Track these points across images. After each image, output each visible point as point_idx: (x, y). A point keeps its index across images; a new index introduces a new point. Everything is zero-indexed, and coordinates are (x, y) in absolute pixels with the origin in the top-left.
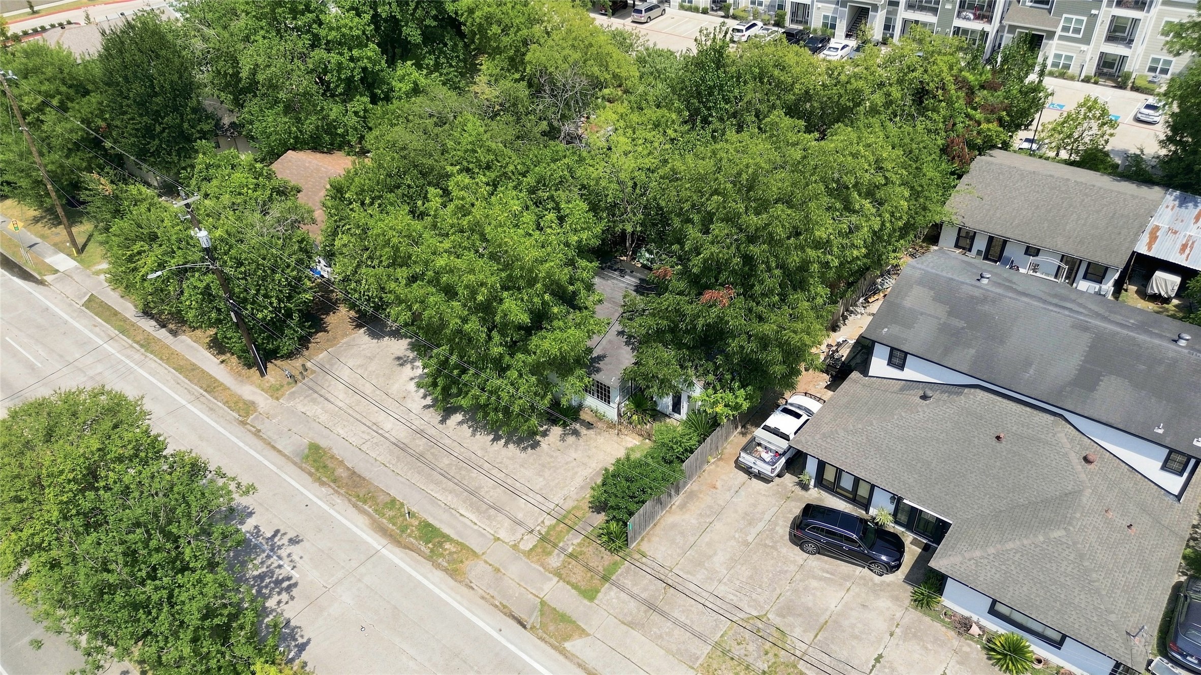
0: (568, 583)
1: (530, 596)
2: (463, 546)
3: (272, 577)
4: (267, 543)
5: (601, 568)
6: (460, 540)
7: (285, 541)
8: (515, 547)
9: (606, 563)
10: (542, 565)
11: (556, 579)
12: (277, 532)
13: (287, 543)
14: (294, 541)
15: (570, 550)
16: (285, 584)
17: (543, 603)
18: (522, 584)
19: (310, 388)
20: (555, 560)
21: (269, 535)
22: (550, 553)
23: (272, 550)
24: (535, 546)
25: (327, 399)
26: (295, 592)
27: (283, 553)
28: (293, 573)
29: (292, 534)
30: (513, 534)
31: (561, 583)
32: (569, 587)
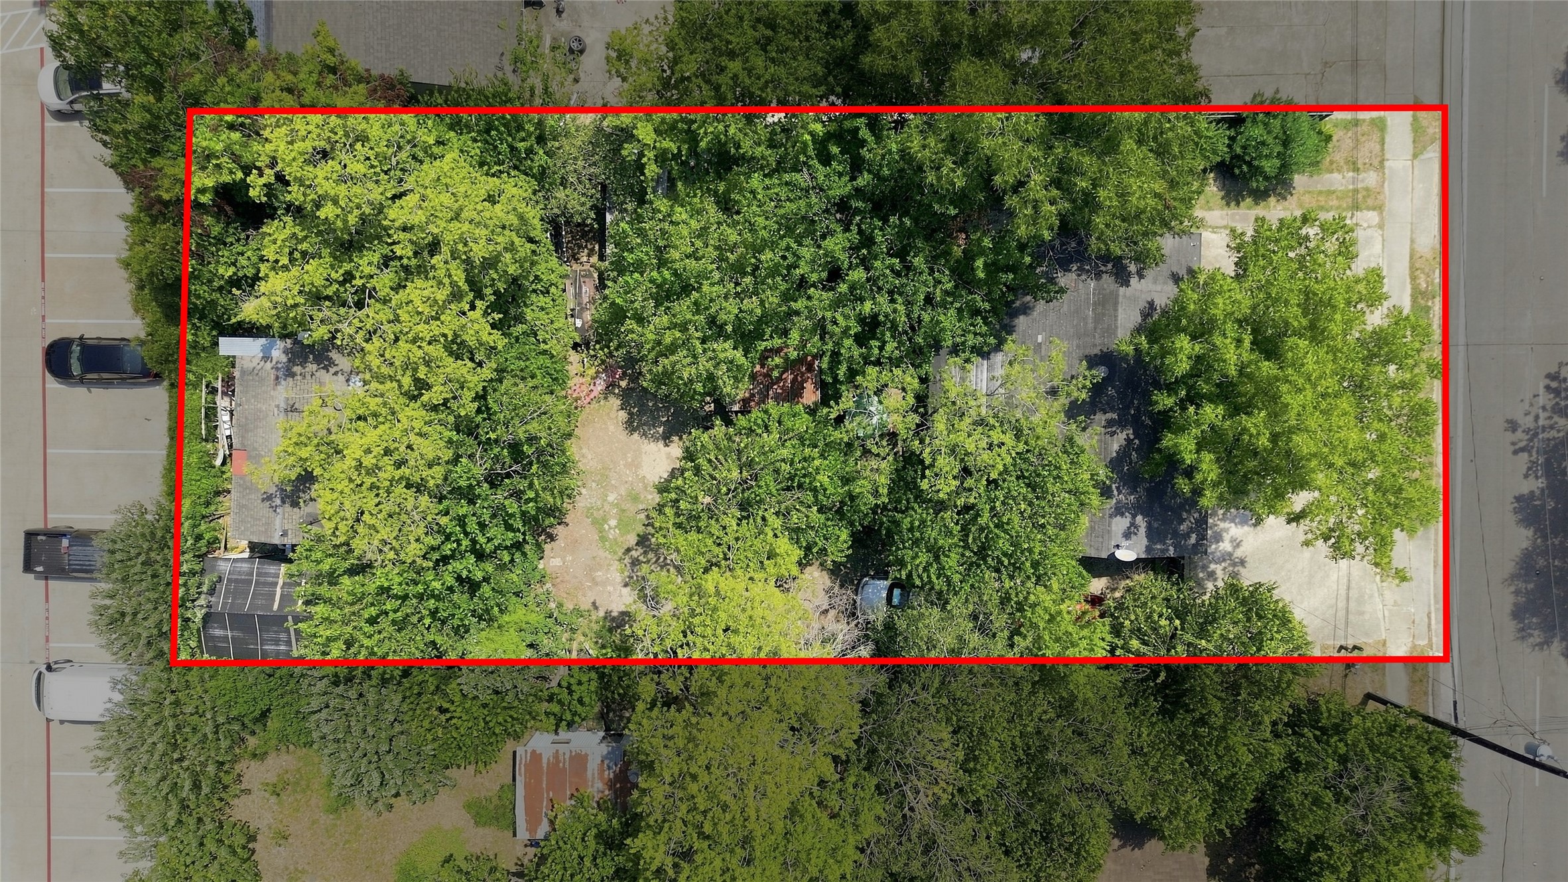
0: (1383, 150)
1: (1416, 172)
2: (1413, 269)
3: (1557, 404)
4: (1532, 447)
5: (1350, 134)
6: (1408, 280)
7: (1519, 434)
8: (1381, 226)
9: (1341, 133)
10: (1382, 186)
11: (1387, 164)
12: (1515, 452)
13: (1520, 430)
14: (1513, 426)
15: (1351, 174)
16: (1554, 385)
17: (1415, 156)
18: (1410, 189)
19: (1347, 623)
20: (1370, 179)
21: (1526, 455)
22: (1367, 189)
23: (1536, 435)
24: (1368, 209)
25: (1348, 589)
26: (1553, 369)
27: (1528, 422)
28: (1542, 391)
29: (1510, 437)
30: (1372, 237)
31: (1387, 156)
32: (1386, 146)
